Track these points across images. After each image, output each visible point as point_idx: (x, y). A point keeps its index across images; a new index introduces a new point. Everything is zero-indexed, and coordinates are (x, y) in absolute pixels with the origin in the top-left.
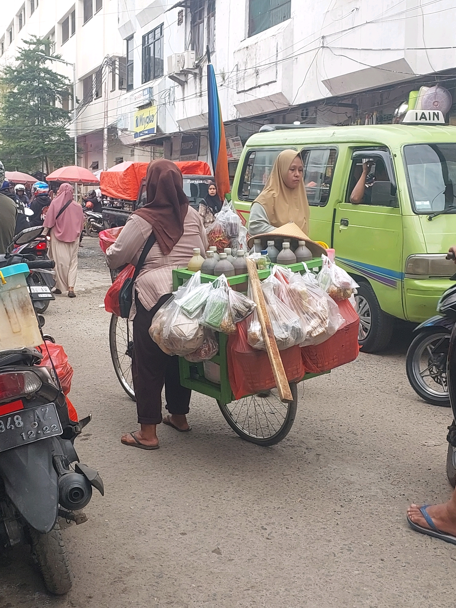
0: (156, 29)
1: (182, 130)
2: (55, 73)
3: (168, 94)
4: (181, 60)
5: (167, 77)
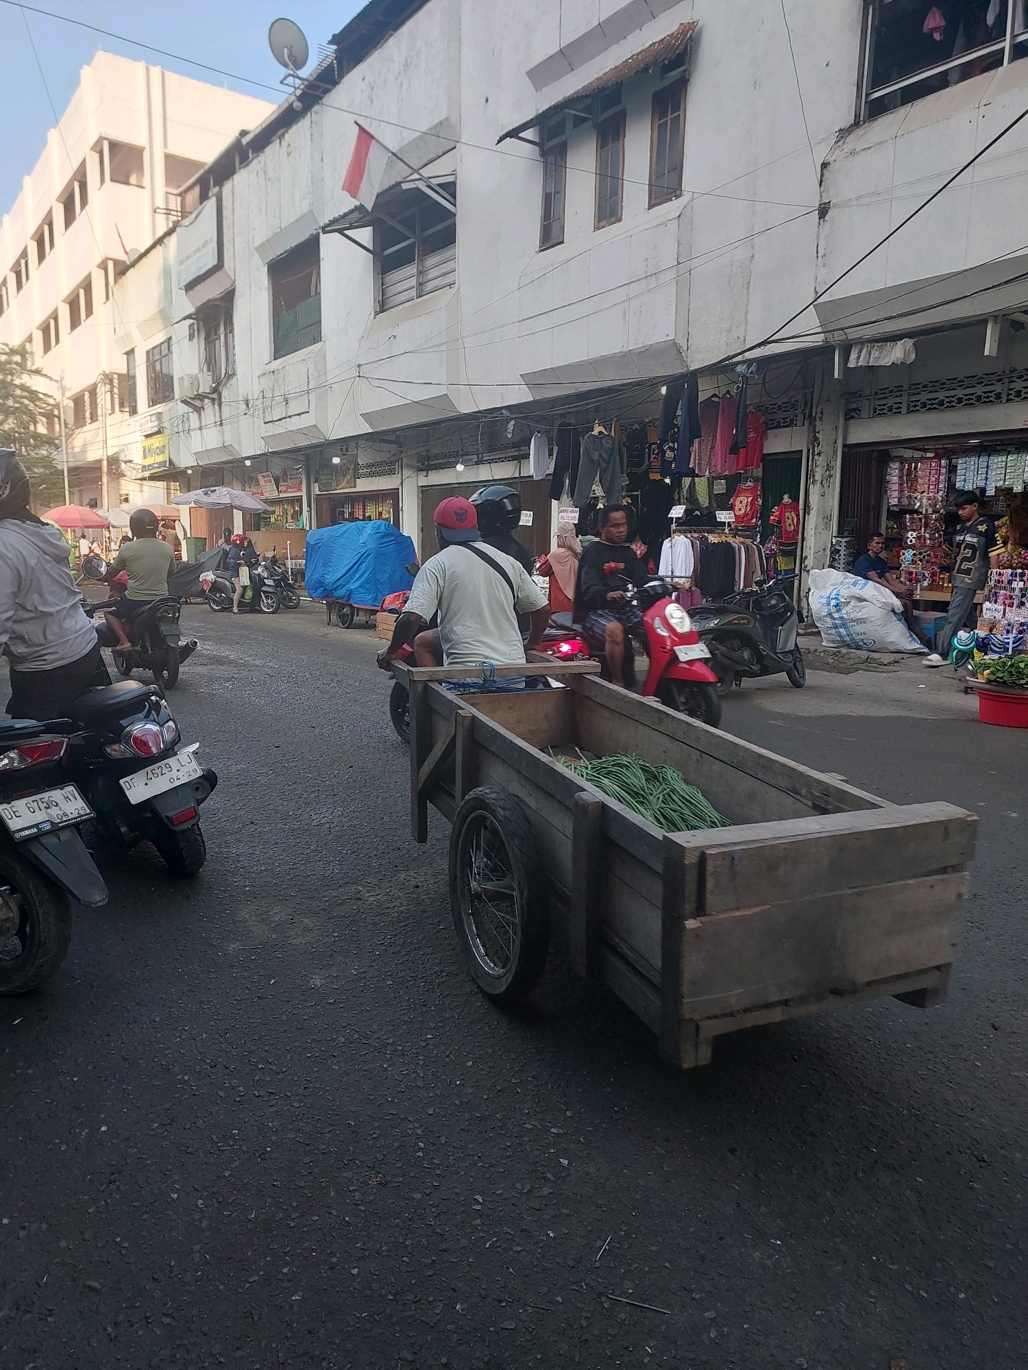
0: (162, 343)
1: (201, 464)
3: (181, 421)
4: (194, 380)
5: (179, 401)
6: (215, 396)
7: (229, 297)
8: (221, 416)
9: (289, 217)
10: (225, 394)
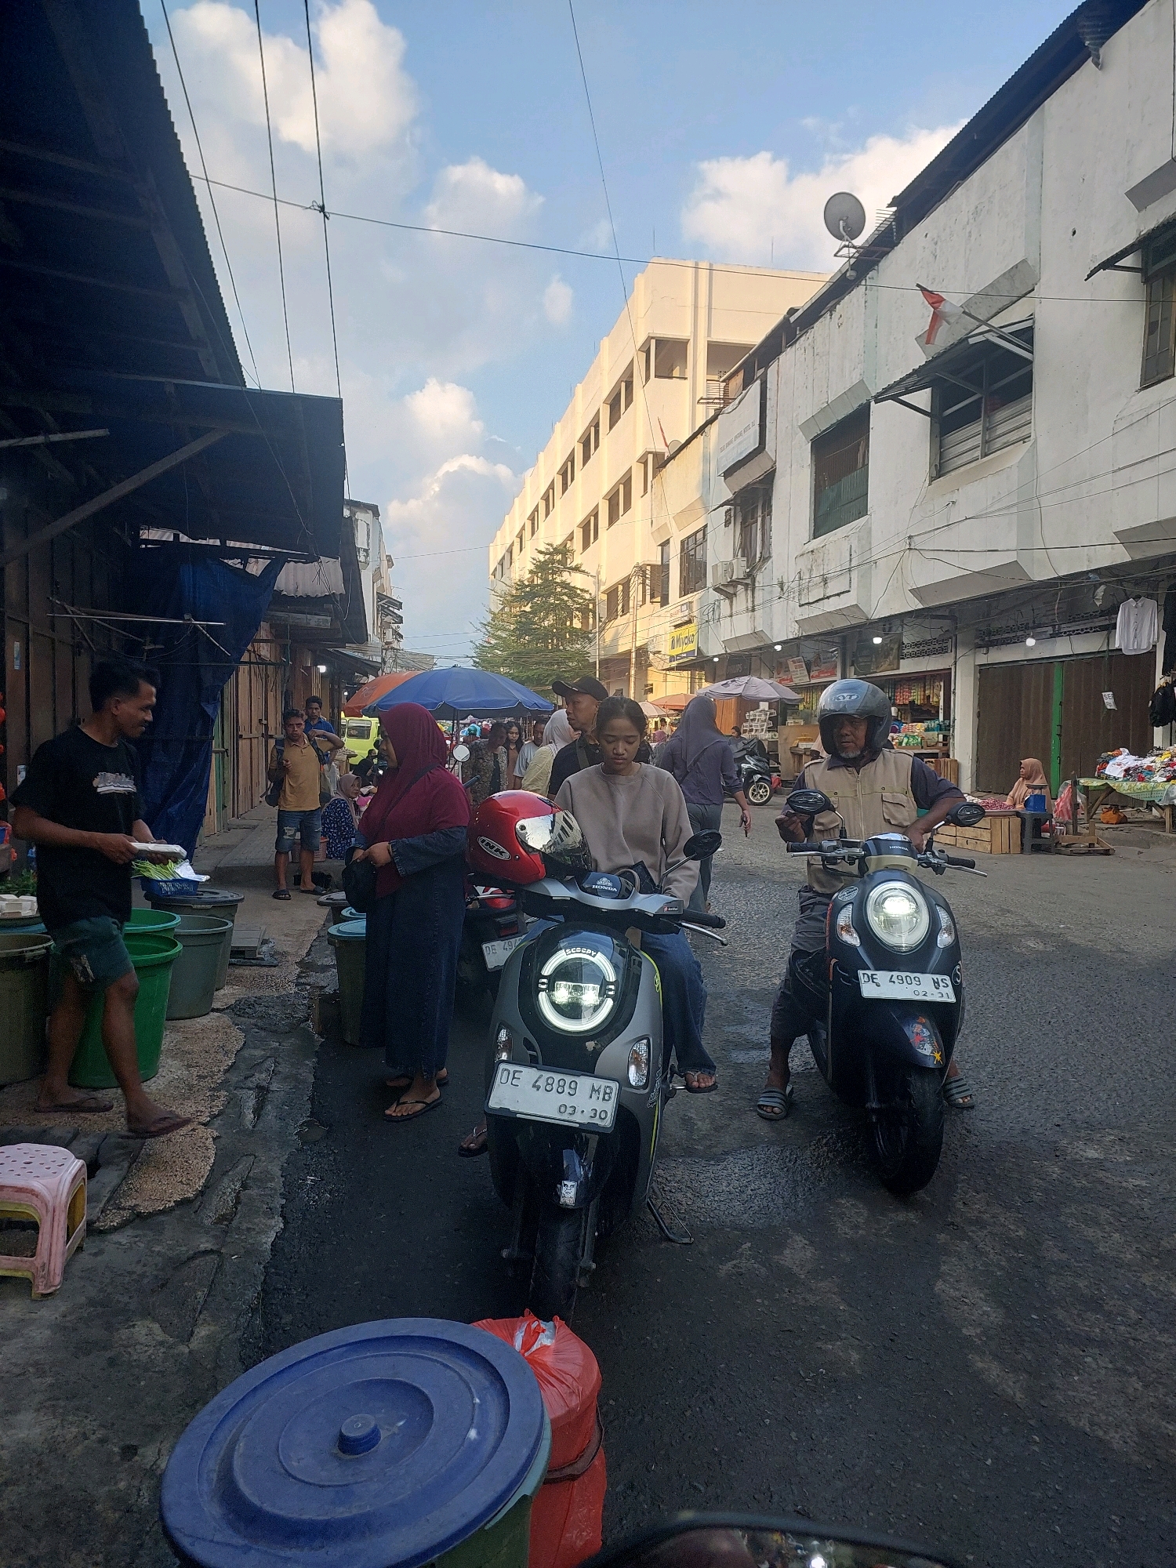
0: (697, 532)
1: (729, 651)
2: (574, 587)
3: (712, 609)
4: (728, 567)
5: (711, 589)
6: (748, 581)
7: (769, 477)
8: (753, 601)
9: (838, 389)
10: (759, 578)
